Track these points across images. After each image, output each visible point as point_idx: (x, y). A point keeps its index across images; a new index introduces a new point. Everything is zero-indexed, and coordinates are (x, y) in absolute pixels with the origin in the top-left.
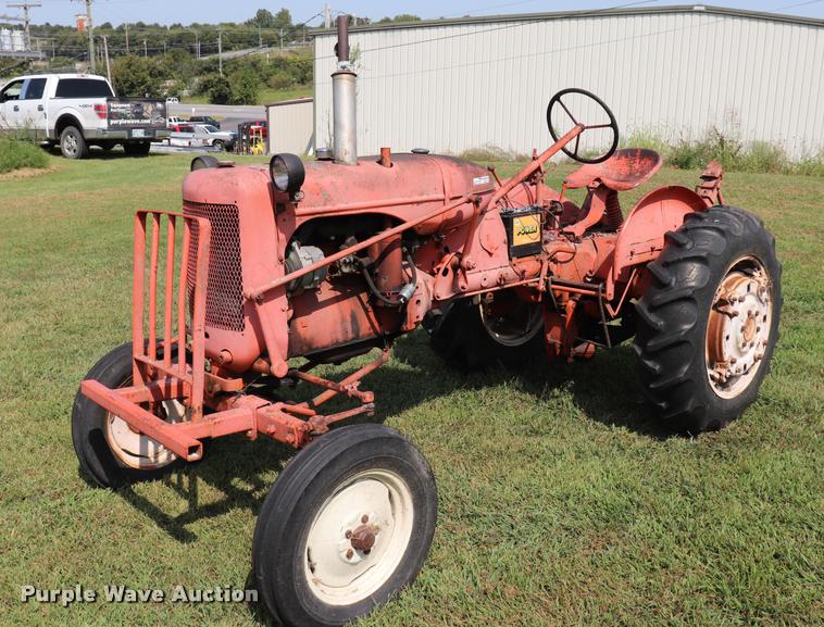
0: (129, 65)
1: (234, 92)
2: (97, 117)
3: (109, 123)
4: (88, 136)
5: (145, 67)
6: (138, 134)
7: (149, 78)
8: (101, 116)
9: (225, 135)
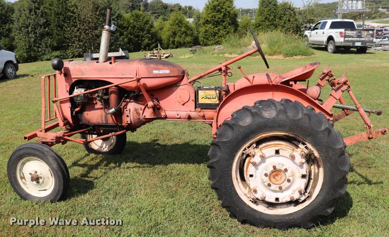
2: (340, 37)
3: (344, 39)
4: (337, 44)
6: (358, 44)
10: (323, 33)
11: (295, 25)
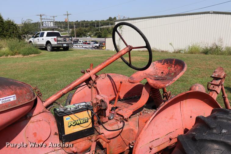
0: (80, 30)
1: (103, 35)
2: (54, 41)
3: (57, 43)
4: (53, 46)
5: (83, 30)
6: (65, 45)
7: (84, 32)
8: (55, 41)
9: (98, 45)
10: (43, 39)
11: (17, 35)
